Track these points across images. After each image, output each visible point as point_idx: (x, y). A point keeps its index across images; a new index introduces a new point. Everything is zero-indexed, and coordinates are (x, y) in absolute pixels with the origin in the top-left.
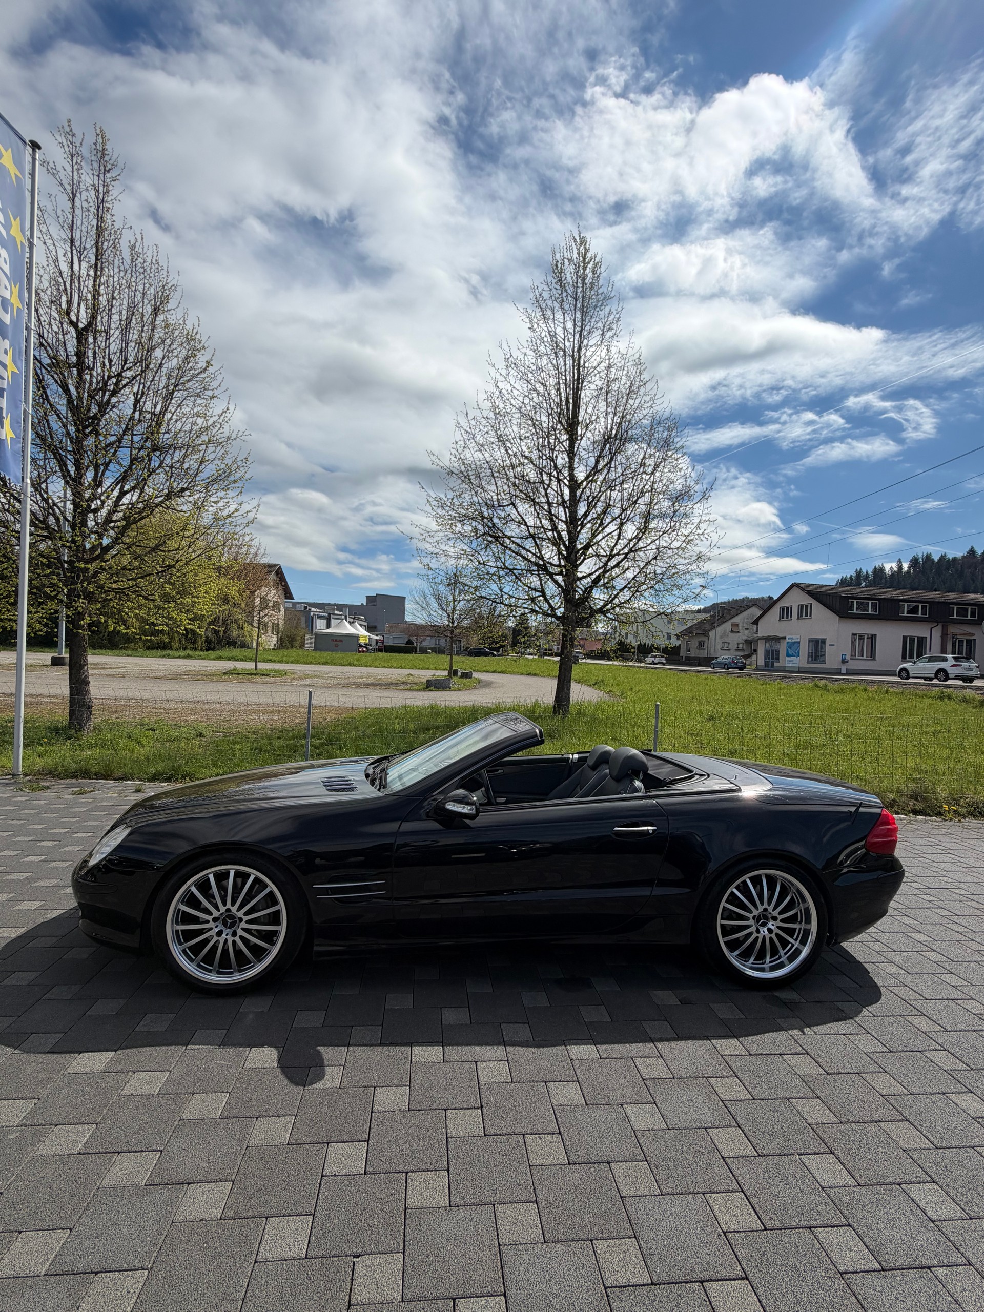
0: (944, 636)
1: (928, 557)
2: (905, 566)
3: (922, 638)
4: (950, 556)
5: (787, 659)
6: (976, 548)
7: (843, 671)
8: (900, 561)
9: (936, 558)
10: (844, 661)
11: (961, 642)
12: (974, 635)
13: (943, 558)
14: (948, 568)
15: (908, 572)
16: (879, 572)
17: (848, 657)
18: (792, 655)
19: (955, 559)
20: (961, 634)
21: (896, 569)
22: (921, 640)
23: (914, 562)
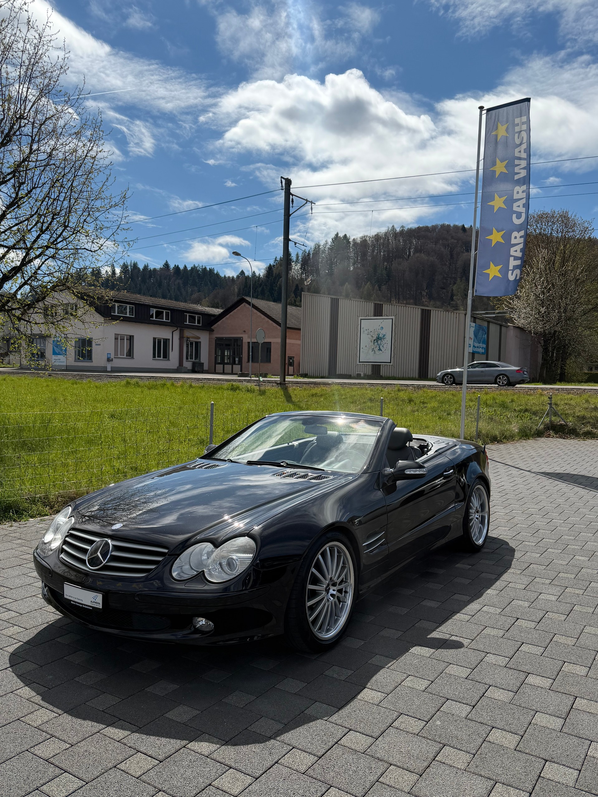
0: (181, 338)
1: (135, 266)
2: (118, 271)
3: (166, 339)
4: (151, 267)
5: (54, 357)
6: (169, 263)
7: (109, 369)
8: (113, 266)
9: (141, 267)
10: (109, 360)
11: (192, 344)
12: (199, 338)
13: (146, 267)
14: (150, 277)
15: (120, 277)
16: (96, 273)
17: (112, 356)
18: (59, 354)
19: (155, 270)
20: (193, 338)
21: (110, 273)
22: (166, 341)
23: (125, 267)
